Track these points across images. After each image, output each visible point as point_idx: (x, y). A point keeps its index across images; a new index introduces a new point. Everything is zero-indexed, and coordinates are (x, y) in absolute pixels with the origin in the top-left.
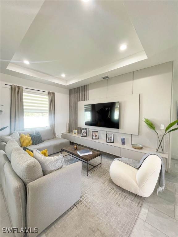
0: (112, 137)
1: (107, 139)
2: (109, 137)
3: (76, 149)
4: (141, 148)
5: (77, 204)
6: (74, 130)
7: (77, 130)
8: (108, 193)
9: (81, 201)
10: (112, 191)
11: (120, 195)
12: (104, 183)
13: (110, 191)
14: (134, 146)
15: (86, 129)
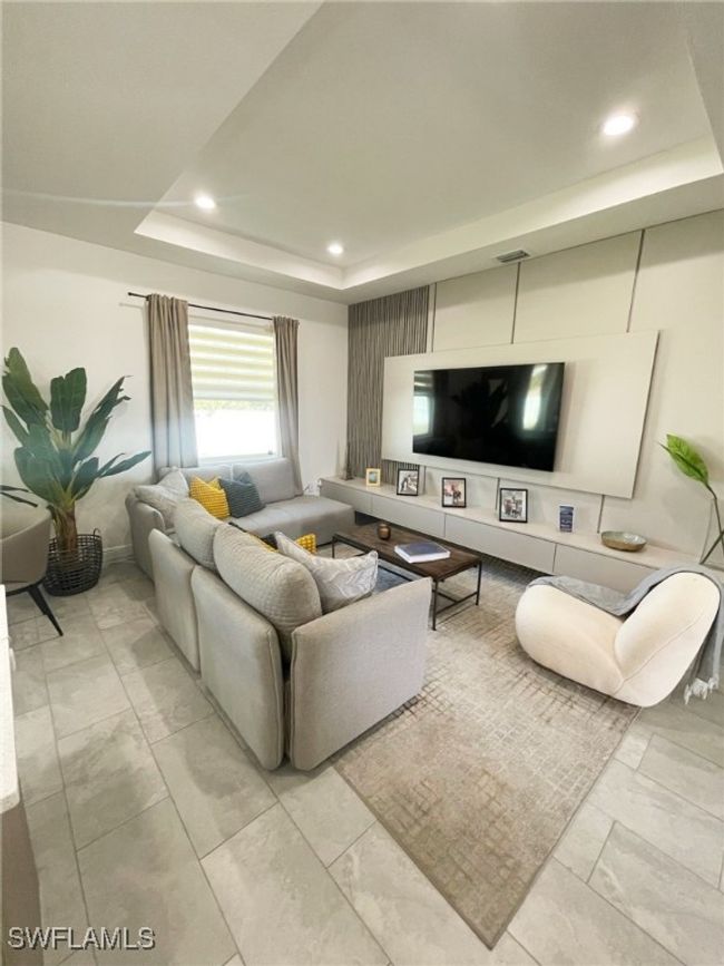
0: (520, 502)
1: (503, 510)
2: (509, 501)
3: (387, 538)
4: (637, 549)
5: (412, 705)
6: (368, 471)
7: (379, 471)
8: (509, 686)
9: (424, 698)
10: (521, 679)
11: (552, 694)
12: (492, 656)
13: (516, 680)
14: (609, 541)
15: (416, 468)
